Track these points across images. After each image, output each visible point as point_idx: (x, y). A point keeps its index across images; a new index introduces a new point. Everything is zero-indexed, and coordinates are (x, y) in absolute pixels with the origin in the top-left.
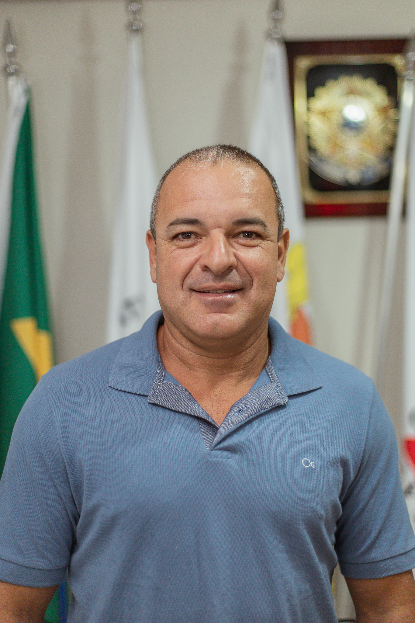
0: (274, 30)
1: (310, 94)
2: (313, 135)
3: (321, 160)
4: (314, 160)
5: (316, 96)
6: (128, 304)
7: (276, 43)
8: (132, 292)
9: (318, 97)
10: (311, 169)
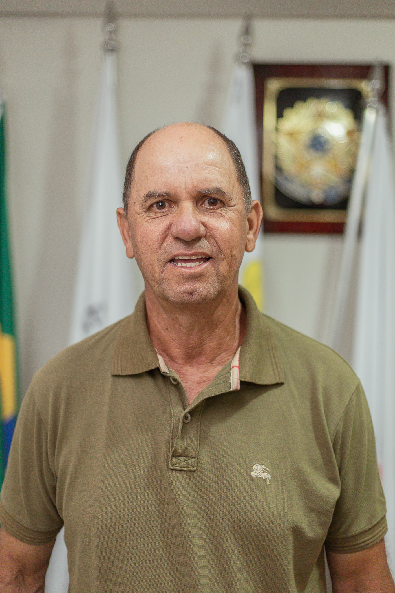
0: (242, 54)
1: (280, 115)
2: (279, 155)
3: (286, 179)
4: (280, 179)
5: (284, 117)
6: (92, 312)
7: (244, 67)
8: (96, 300)
9: (286, 118)
10: (277, 188)
